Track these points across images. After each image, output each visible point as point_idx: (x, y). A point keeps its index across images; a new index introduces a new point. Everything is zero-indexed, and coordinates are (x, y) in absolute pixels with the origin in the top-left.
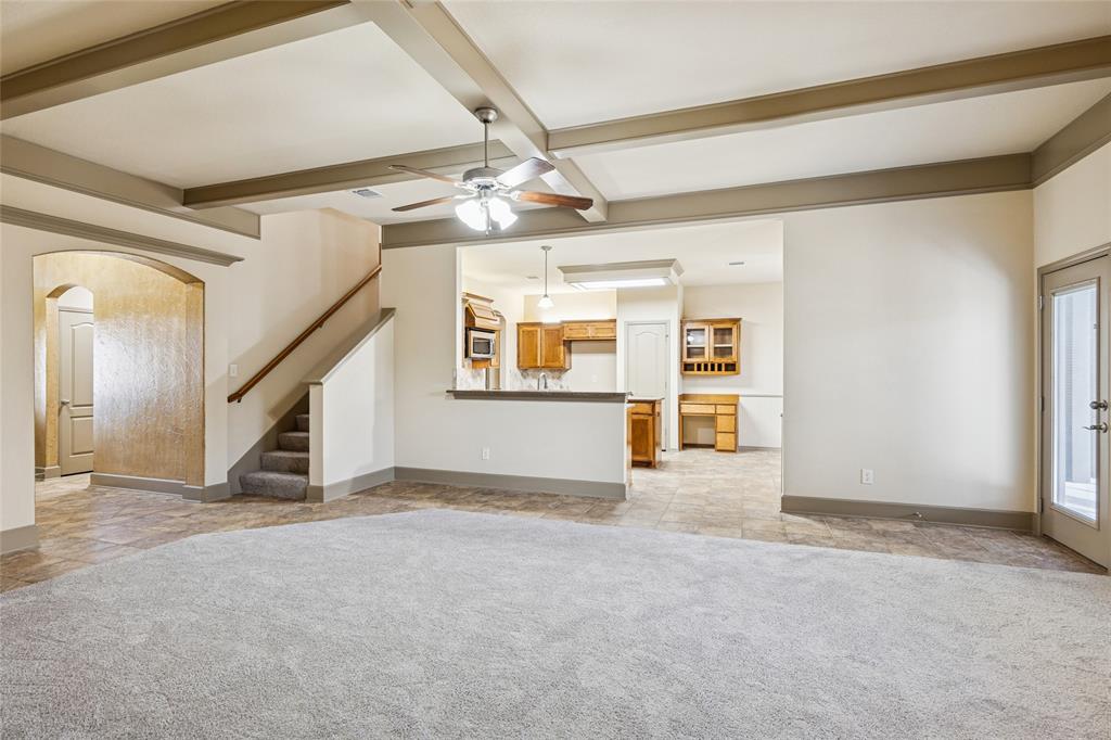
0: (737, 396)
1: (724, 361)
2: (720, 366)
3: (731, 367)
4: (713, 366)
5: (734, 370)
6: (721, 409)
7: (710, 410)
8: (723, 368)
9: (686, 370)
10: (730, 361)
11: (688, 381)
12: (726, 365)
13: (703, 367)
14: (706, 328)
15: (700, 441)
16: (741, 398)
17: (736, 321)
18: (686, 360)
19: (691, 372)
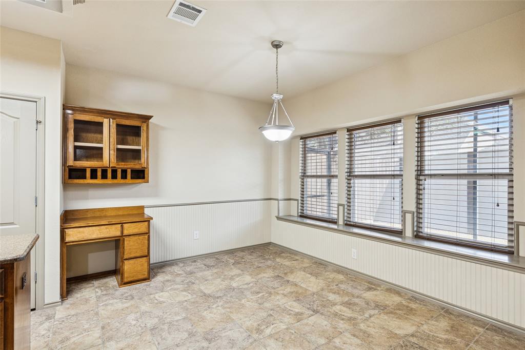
0: (142, 208)
1: (131, 165)
2: (124, 172)
3: (140, 174)
4: (114, 172)
5: (144, 178)
6: (129, 229)
7: (114, 231)
8: (129, 176)
9: (70, 177)
10: (137, 167)
11: (72, 193)
12: (133, 171)
13: (99, 174)
14: (106, 122)
15: (91, 270)
16: (145, 209)
17: (146, 119)
18: (71, 162)
19: (81, 181)
